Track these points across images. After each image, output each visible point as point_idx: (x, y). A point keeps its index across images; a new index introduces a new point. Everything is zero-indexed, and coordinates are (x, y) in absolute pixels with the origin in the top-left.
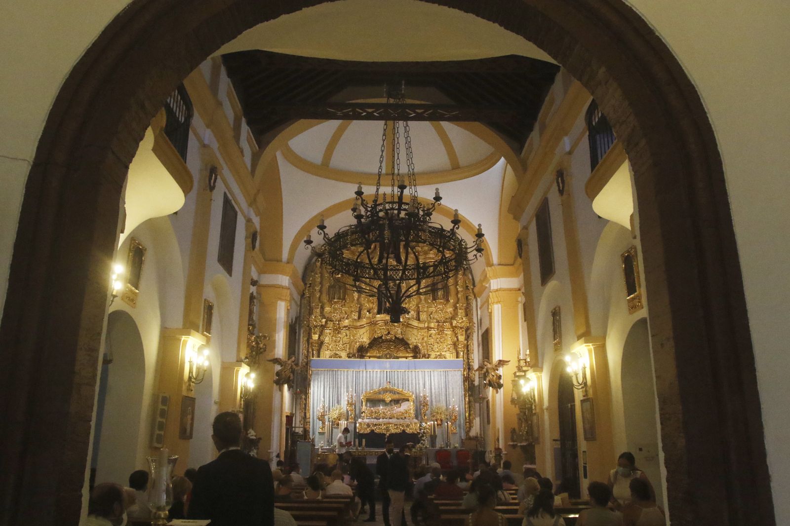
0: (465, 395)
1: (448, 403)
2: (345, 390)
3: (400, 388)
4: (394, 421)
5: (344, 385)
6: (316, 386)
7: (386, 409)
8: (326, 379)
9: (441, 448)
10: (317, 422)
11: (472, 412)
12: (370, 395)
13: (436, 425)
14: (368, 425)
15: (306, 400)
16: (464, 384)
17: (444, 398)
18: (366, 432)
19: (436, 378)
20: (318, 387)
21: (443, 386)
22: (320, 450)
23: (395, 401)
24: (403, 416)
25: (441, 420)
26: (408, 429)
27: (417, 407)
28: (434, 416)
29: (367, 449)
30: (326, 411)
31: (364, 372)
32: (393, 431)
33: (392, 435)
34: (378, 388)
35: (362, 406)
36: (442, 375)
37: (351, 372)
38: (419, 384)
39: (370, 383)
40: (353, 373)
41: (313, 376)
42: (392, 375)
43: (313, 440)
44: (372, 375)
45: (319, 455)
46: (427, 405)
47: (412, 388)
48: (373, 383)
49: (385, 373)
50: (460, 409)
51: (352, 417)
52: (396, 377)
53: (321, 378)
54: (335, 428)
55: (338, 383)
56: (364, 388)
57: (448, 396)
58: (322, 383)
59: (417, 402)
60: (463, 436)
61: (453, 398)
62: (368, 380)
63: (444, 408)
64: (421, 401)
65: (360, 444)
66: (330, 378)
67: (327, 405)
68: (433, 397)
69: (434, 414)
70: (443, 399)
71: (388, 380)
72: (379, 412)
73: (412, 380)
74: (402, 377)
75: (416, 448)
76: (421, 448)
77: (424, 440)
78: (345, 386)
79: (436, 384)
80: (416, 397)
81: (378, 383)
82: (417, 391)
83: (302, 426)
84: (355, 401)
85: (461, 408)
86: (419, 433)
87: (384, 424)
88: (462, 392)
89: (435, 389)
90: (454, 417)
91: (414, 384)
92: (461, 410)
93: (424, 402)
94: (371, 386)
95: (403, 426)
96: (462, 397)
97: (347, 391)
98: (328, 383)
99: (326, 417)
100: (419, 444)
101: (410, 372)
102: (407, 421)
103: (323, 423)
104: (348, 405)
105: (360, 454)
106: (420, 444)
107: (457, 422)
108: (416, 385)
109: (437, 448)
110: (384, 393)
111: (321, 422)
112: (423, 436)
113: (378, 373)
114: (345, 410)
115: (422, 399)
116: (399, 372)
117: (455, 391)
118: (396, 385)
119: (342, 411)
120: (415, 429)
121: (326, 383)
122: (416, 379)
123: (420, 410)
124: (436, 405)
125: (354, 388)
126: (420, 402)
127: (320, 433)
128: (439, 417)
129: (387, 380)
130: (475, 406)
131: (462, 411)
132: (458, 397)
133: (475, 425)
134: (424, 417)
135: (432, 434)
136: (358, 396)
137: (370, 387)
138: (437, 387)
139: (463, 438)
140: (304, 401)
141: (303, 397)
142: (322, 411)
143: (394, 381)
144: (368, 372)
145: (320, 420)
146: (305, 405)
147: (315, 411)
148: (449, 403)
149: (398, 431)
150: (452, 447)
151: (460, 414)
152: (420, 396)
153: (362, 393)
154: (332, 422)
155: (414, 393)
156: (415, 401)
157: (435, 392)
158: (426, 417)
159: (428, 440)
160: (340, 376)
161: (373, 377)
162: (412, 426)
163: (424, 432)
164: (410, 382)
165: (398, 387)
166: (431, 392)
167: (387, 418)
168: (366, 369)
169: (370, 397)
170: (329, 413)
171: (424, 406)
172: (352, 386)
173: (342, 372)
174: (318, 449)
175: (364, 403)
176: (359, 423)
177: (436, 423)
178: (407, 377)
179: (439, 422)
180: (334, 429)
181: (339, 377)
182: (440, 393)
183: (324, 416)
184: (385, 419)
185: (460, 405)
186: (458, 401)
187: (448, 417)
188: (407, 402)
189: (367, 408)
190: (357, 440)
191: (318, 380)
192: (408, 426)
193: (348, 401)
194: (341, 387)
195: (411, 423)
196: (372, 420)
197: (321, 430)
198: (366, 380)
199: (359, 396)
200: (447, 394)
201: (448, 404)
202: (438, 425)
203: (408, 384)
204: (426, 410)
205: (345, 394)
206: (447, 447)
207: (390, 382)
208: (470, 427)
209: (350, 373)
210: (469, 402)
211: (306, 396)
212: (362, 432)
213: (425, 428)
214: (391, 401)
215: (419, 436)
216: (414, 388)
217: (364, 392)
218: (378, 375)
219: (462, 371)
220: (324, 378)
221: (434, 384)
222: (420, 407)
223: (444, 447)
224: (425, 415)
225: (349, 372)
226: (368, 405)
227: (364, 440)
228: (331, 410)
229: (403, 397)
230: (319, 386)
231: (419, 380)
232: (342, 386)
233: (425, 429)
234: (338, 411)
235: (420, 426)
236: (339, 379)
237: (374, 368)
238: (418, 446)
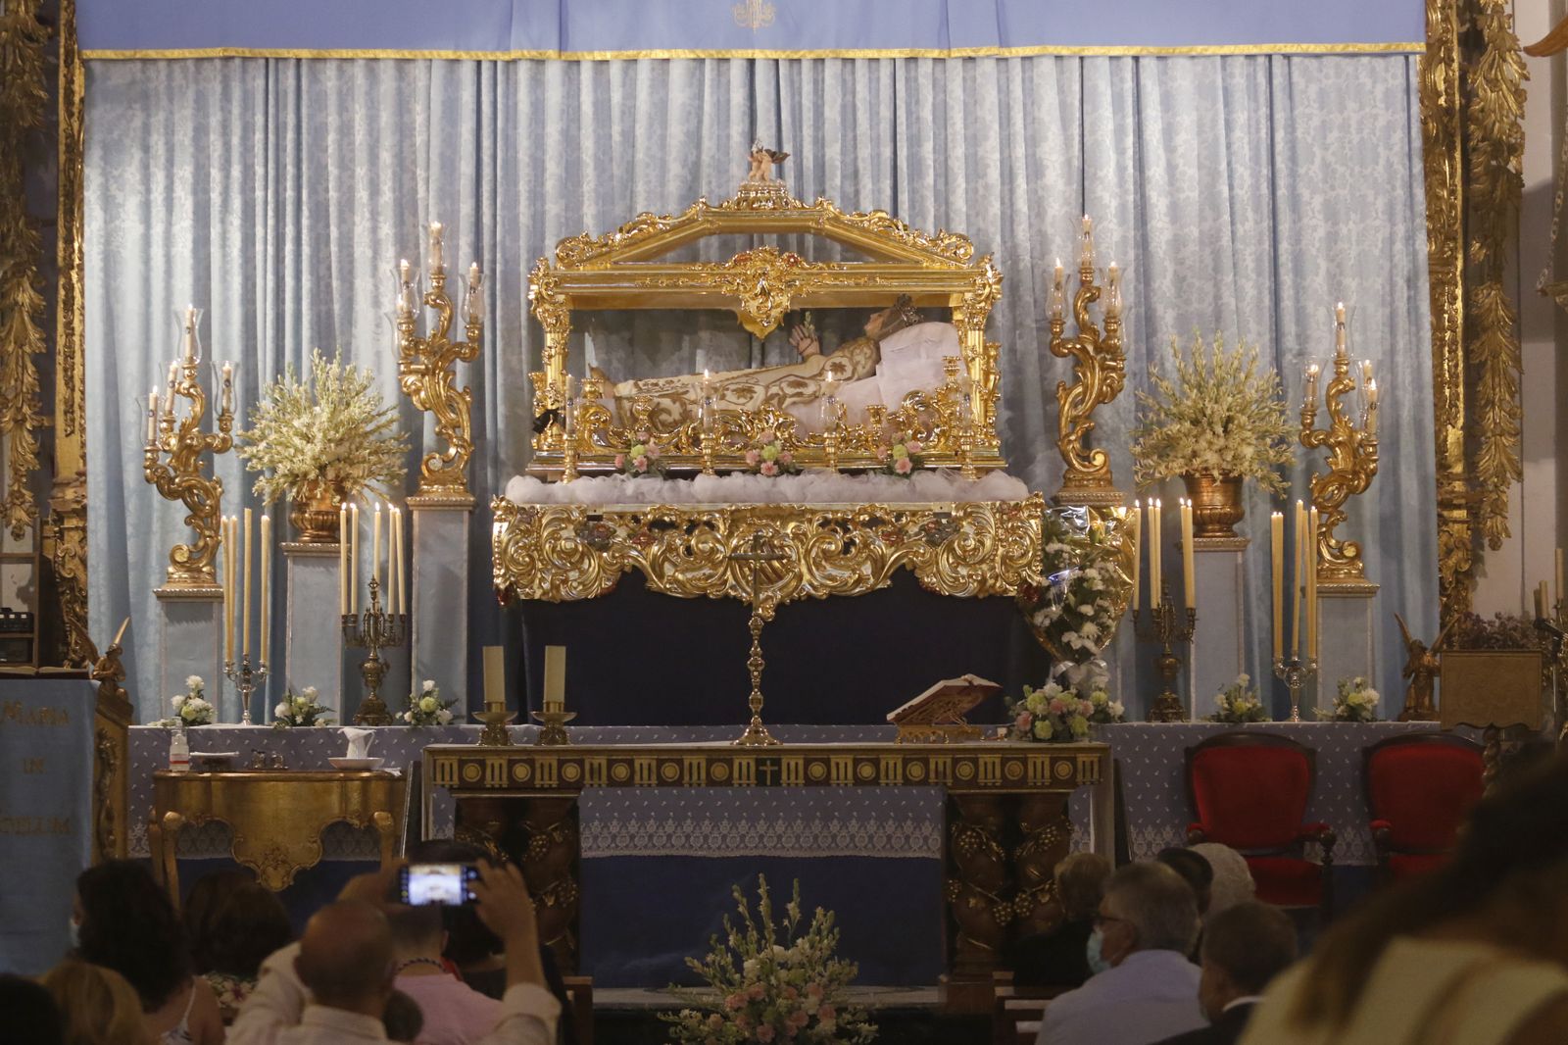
0: (1439, 264)
1: (1290, 327)
2: (387, 230)
3: (867, 205)
4: (819, 489)
5: (374, 191)
6: (131, 205)
7: (746, 392)
8: (215, 140)
9: (1231, 716)
10: (145, 506)
11: (1493, 417)
12: (604, 267)
13: (1188, 527)
14: (594, 529)
15: (45, 320)
16: (1431, 173)
17: (1252, 288)
18: (572, 591)
19: (1186, 120)
20: (146, 206)
21: (1243, 193)
22: (179, 747)
23: (821, 315)
24: (899, 452)
25: (1233, 484)
26: (945, 562)
27: (1017, 369)
28: (1166, 448)
29: (582, 736)
30: (225, 417)
31: (554, 72)
32: (813, 580)
33: (798, 611)
34: (672, 207)
35: (538, 365)
36: (1240, 97)
37: (438, 72)
38: (1036, 170)
39: (602, 166)
40: (451, 83)
41: (98, 114)
42: (796, 92)
43: (118, 664)
44: (616, 96)
45: (169, 790)
46: (1106, 348)
47: (975, 201)
48: (630, 168)
49: (737, 73)
50: (1392, 388)
51: (448, 462)
52: (832, 113)
53: (170, 131)
54: (303, 556)
55: (320, 170)
56: (553, 209)
57: (1287, 279)
58: (185, 172)
59: (1016, 325)
60: (1421, 625)
61: (1337, 290)
62: (588, 144)
63: (1261, 376)
64: (1058, 320)
65: (524, 693)
66: (247, 130)
67: (227, 362)
68: (1164, 284)
69: (1174, 428)
70: (1248, 308)
71: (765, 138)
72: (686, 416)
73: (973, 140)
74: (885, 113)
75: (1022, 720)
76: (1064, 717)
77: (1083, 656)
78: (387, 196)
79: (1189, 172)
80: (1013, 287)
81: (675, 169)
82: (1022, 233)
83: (26, 546)
84: (474, 322)
85: (1405, 377)
86: (1037, 597)
87: (735, 519)
88: (1410, 238)
89: (1175, 211)
90: (1341, 460)
91: (994, 175)
92: (1407, 399)
93: (1083, 327)
94: (619, 186)
95: (897, 537)
96: (1411, 282)
97: (406, 244)
98: (236, 172)
99: (227, 468)
100: (1038, 684)
101: (956, 71)
102: (936, 493)
103: (195, 509)
104: (409, 355)
105: (521, 772)
106: (1051, 687)
107: (1370, 502)
108: (1008, 176)
109: (1193, 721)
110: (726, 250)
111: (179, 509)
112: (1072, 620)
113: (677, 74)
114: (390, 398)
115: (1061, 303)
116: (861, 70)
117: (1349, 228)
118: (835, 181)
119: (355, 411)
120: (1007, 560)
121: (215, 174)
122: (1005, 120)
123: (1050, 398)
124: (1186, 353)
125: (466, 208)
126: (1049, 324)
127: (176, 606)
128: (1211, 458)
129: (751, 136)
130: (1517, 361)
131: (1414, 399)
132: (1378, 283)
133: (1513, 525)
134: (1086, 459)
135: (1156, 599)
136: (499, 281)
137: (604, 198)
138: (1191, 193)
139: (1416, 633)
140: (34, 335)
141: (26, 296)
142: (185, 411)
143: (819, 143)
144: (586, 73)
145: (171, 494)
146: (45, 363)
147: (130, 413)
148: (1302, 337)
149: (858, 576)
150: (1326, 709)
151: (1396, 425)
152: (1045, 279)
153: (537, 251)
154: (278, 507)
155: (996, 245)
156: (1000, 320)
157: (1177, 243)
158: (1099, 460)
159: (1112, 653)
160: (343, 108)
161: (629, 111)
162: (980, 532)
163: (1078, 585)
164: (958, 152)
165: (853, 201)
166: (1143, 243)
167: (755, 471)
168: (562, 47)
169: (603, 288)
170: (248, 426)
171: (1080, 360)
172: (448, 194)
173: (359, 73)
174: (164, 736)
175: (550, 339)
176: (510, 510)
177: (1186, 505)
178: (927, 113)
179: (1214, 499)
180: (295, 572)
181: (333, 120)
182: (1217, 255)
183: (208, 451)
184: (737, 481)
185: (1392, 352)
186: (1378, 315)
187: (1294, 454)
188: (932, 328)
189: (577, 391)
190: (495, 659)
191: (146, 149)
192: (940, 532)
193: (413, 323)
194: (347, 205)
195: (972, 512)
196: (631, 485)
197: (180, 582)
198: (571, 140)
199: (511, 288)
200: (1285, 258)
201: (1290, 342)
202: (1201, 525)
203: (944, 172)
204: (1101, 399)
205: (386, 267)
206: (1282, 713)
207: (778, 157)
208: (1480, 540)
209: (427, 83)
210: (1474, 326)
211: (47, 291)
212: (538, 589)
213: (1092, 551)
214: (791, 320)
215: (1041, 620)
216: (995, 208)
217: (550, 242)
218: (678, 94)
219: (1416, 62)
220: (200, 132)
221: (1171, 168)
222: (1045, 367)
223: (1253, 715)
224: (1087, 441)
225: (419, 71)
226: (591, 357)
227: (556, 660)
228: (265, 404)
229: (896, 286)
230: (158, 196)
231: (1033, 142)
232: (362, 195)
233: (1086, 562)
234: (323, 411)
235: (1050, 532)
236: (332, 138)
237: (633, 36)
238: (1034, 700)
